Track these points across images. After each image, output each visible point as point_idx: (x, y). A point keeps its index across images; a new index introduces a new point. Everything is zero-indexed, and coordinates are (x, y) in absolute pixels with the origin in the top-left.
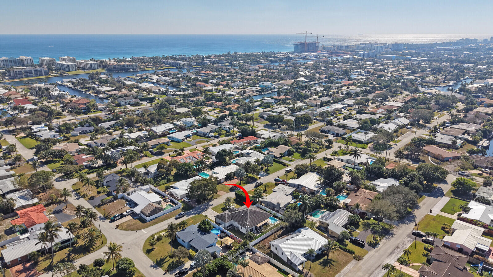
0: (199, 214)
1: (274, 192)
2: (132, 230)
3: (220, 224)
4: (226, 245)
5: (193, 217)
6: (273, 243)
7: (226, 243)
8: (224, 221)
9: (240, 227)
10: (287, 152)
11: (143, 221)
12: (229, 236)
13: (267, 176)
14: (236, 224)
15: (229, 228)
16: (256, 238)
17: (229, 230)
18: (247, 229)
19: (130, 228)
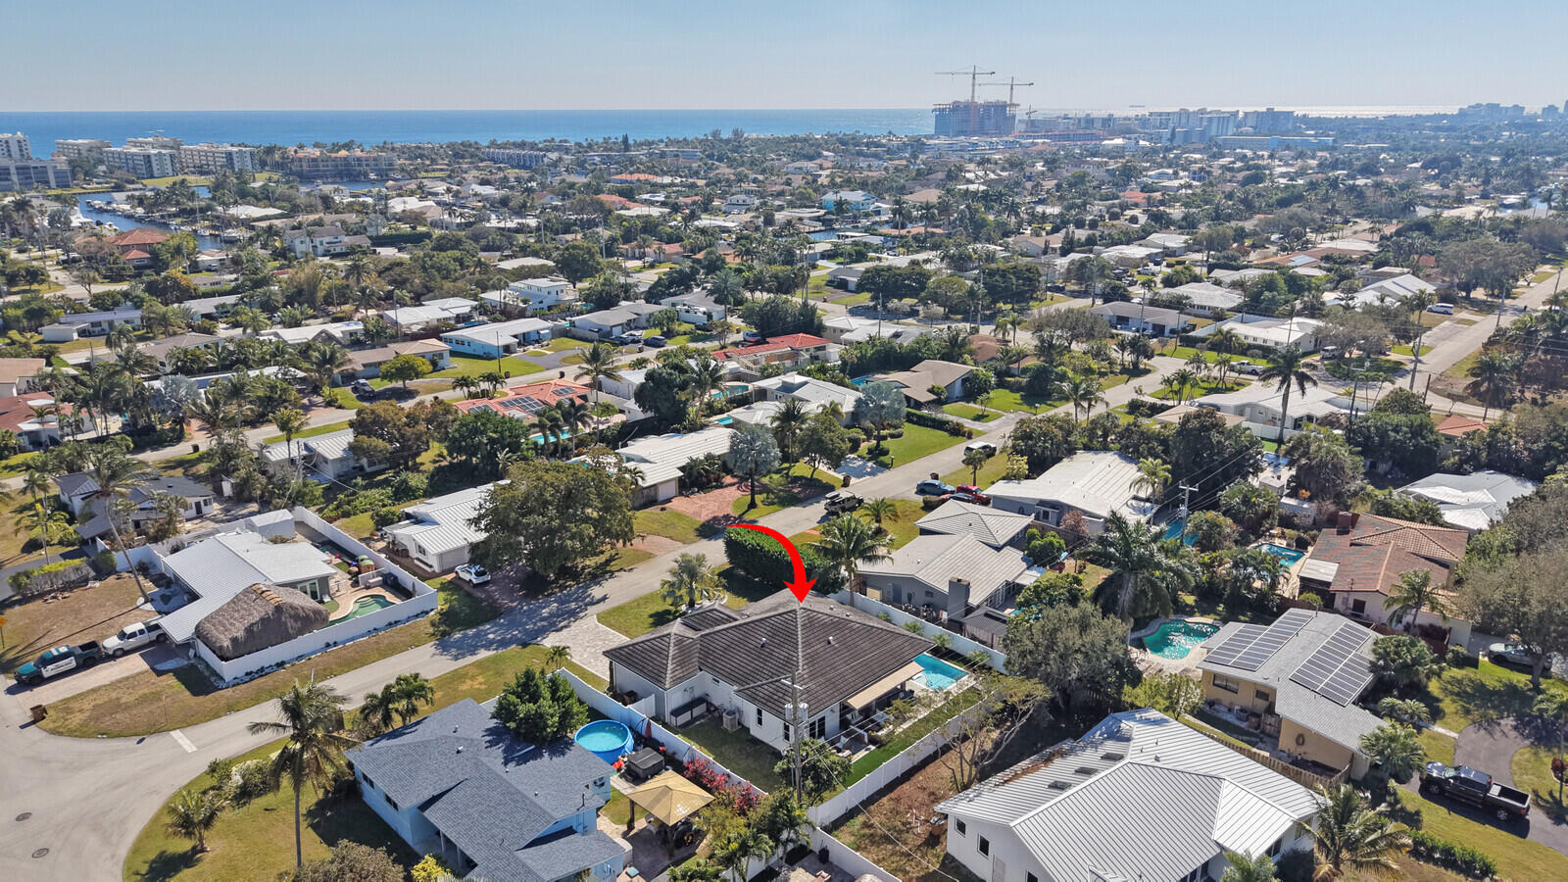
0: (525, 645)
1: (924, 532)
2: (118, 736)
3: (631, 697)
4: (662, 826)
5: (487, 659)
6: (959, 807)
7: (659, 813)
8: (657, 678)
9: (750, 710)
10: (959, 382)
11: (200, 681)
12: (680, 769)
13: (880, 476)
14: (725, 694)
15: (685, 717)
16: (848, 775)
17: (683, 729)
18: (796, 720)
19: (107, 722)
